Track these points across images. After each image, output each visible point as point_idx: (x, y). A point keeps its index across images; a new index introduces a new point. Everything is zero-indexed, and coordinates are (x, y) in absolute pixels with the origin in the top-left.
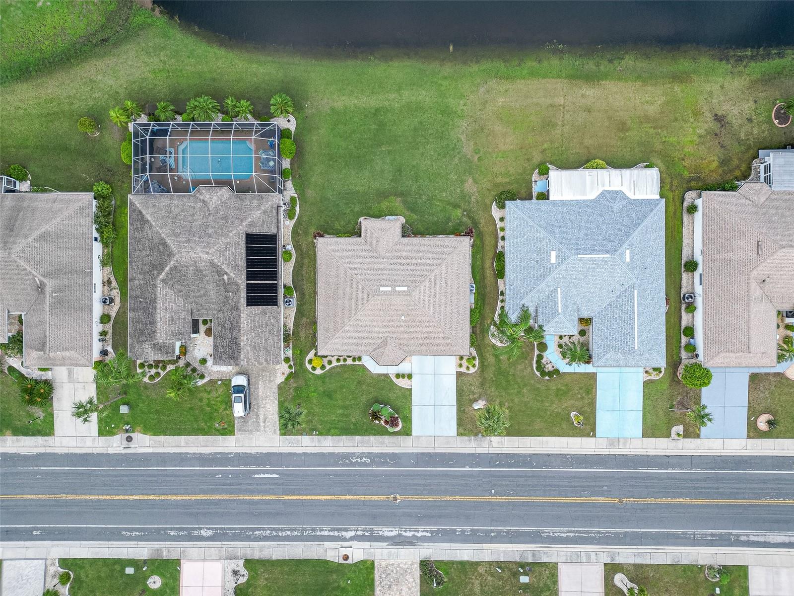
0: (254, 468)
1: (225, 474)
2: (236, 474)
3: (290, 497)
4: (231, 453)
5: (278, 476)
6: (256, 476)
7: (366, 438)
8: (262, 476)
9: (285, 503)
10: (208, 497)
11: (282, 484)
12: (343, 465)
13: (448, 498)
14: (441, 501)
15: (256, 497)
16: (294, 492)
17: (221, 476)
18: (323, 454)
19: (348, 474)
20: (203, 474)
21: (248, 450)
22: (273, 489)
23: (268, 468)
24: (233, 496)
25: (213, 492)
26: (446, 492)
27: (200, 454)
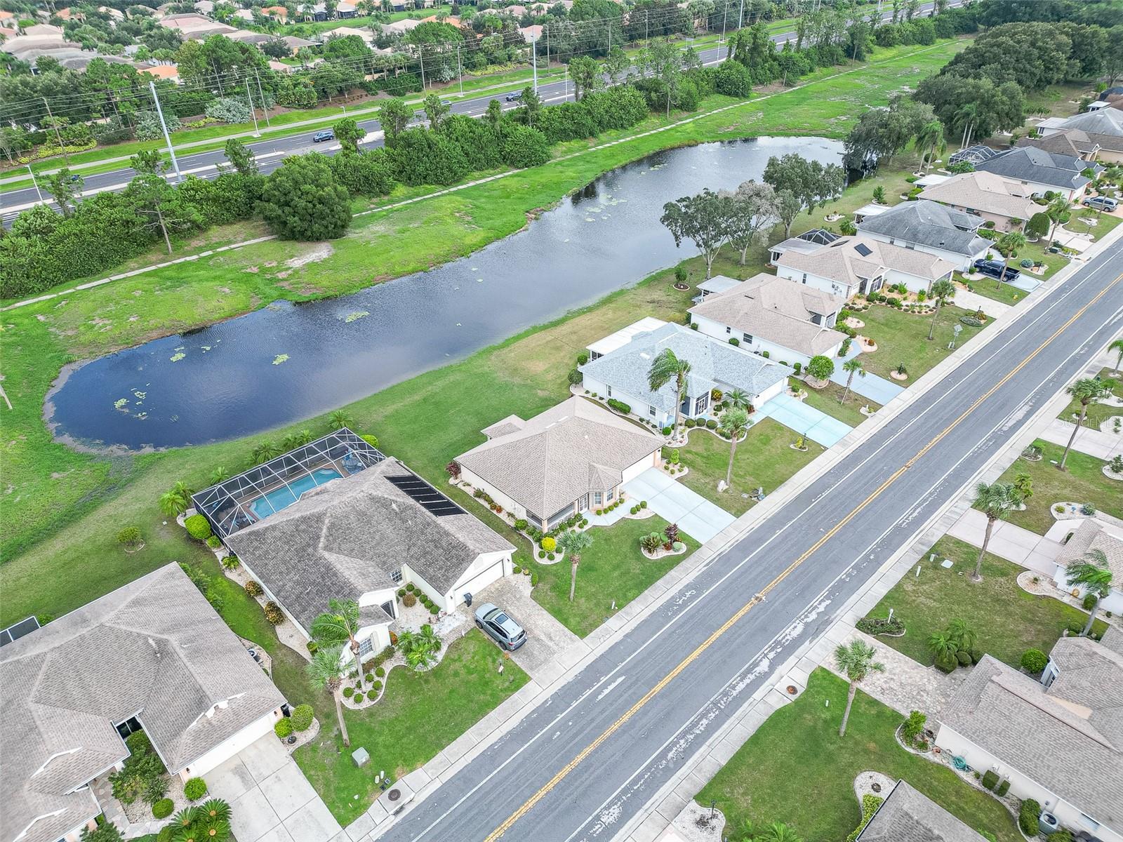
0: (589, 692)
1: (562, 726)
2: (577, 715)
3: (661, 685)
4: (546, 701)
5: (624, 677)
6: (600, 697)
7: (667, 576)
8: (606, 692)
9: (662, 695)
10: (567, 769)
11: (637, 680)
12: (675, 613)
13: (798, 562)
14: (797, 569)
15: (626, 718)
16: (659, 677)
17: (558, 733)
18: (645, 621)
19: (691, 616)
20: (534, 750)
21: (562, 682)
22: (634, 693)
23: (603, 679)
24: (598, 742)
25: (567, 759)
26: (791, 560)
27: (509, 733)
